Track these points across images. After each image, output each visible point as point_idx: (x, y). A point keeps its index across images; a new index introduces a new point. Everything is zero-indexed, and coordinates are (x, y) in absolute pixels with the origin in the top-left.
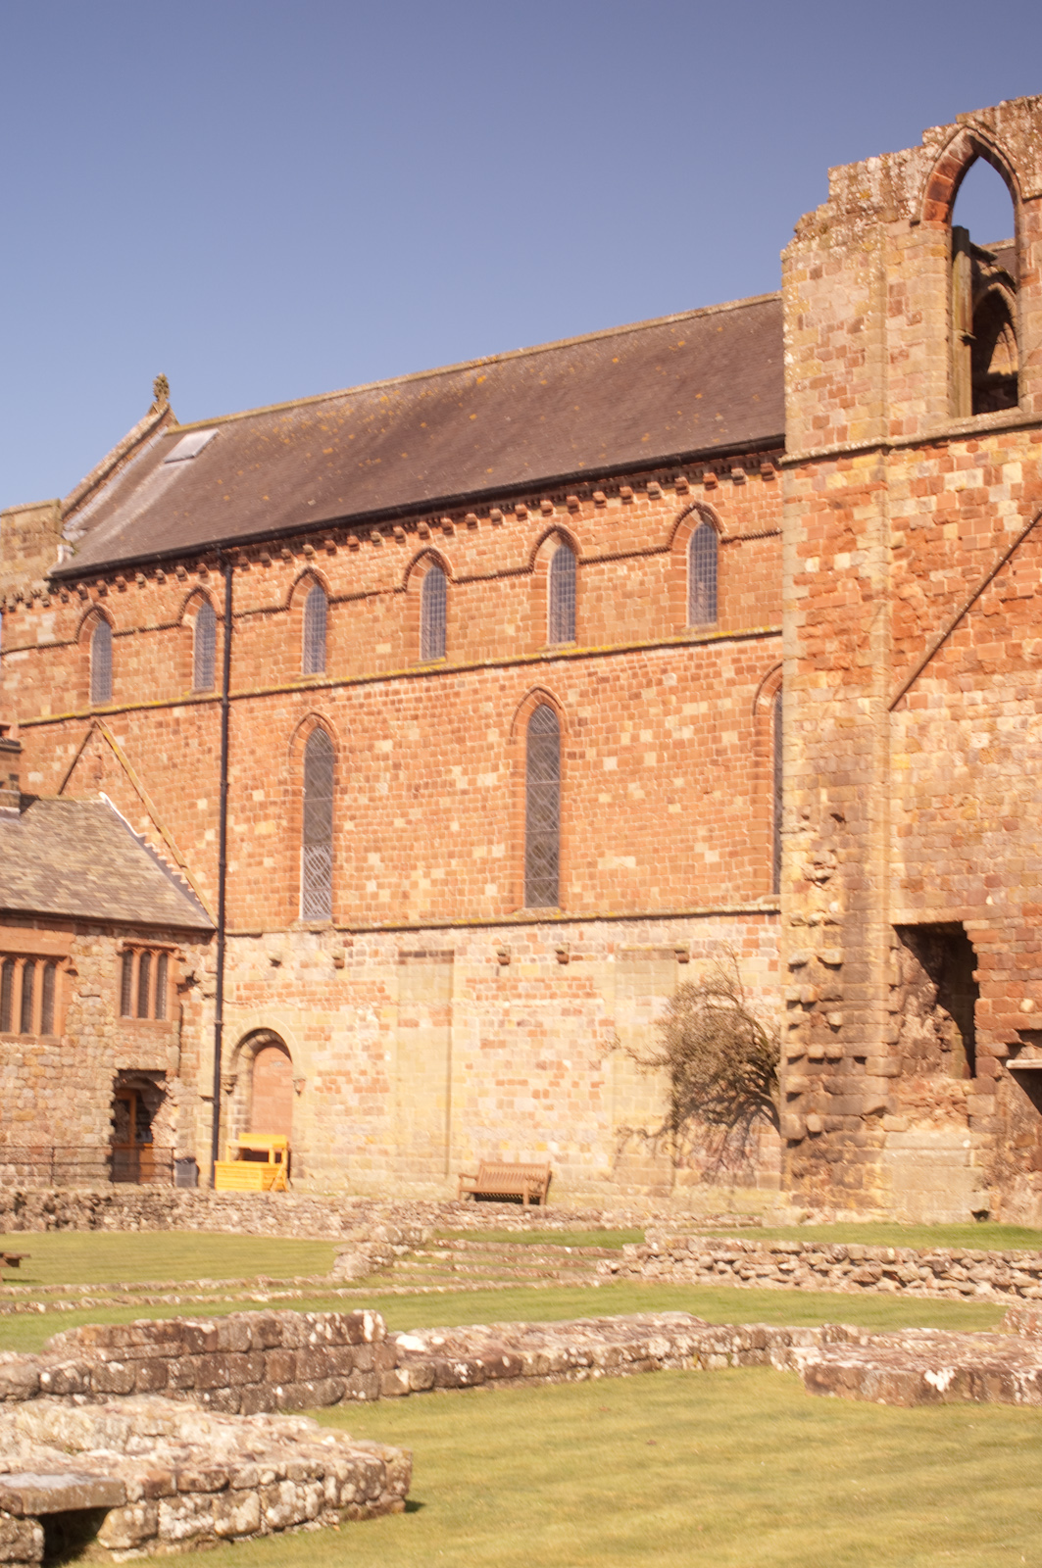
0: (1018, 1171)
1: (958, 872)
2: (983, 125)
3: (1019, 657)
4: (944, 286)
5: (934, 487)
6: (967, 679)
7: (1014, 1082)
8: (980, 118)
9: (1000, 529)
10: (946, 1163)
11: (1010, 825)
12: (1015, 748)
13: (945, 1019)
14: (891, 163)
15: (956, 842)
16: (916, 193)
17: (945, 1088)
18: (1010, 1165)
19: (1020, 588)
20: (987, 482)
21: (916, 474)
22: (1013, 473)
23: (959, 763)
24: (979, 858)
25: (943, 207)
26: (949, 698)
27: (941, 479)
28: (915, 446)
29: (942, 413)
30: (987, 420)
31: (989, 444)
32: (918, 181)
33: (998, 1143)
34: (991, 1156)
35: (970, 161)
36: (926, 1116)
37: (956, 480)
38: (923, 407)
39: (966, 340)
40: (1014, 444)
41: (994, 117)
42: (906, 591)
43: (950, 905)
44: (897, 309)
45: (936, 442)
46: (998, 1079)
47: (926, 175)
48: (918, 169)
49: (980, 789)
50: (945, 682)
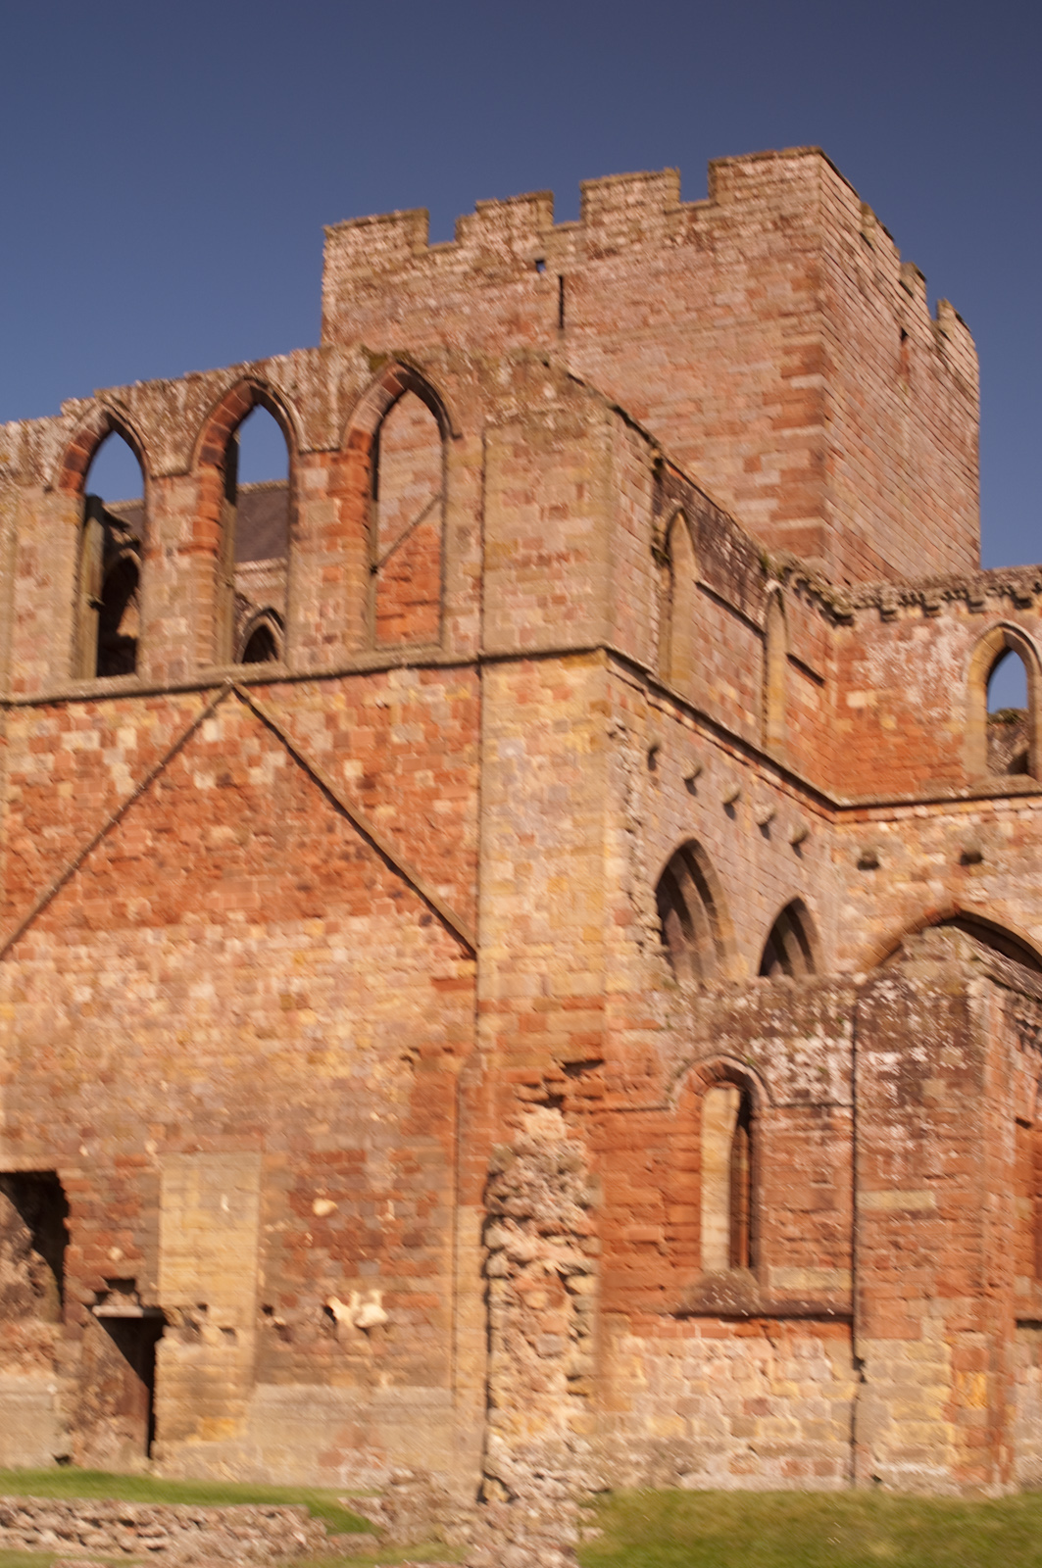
0: (101, 1415)
1: (56, 1122)
2: (120, 403)
3: (124, 916)
4: (73, 552)
5: (51, 745)
6: (73, 934)
7: (102, 1328)
8: (117, 395)
9: (111, 790)
10: (31, 1407)
11: (106, 1078)
12: (116, 1003)
13: (40, 1263)
14: (30, 429)
15: (55, 1092)
16: (52, 461)
17: (33, 1333)
18: (93, 1409)
19: (128, 848)
20: (103, 745)
21: (35, 732)
22: (128, 738)
23: (61, 1015)
24: (76, 1109)
25: (77, 476)
26: (54, 951)
27: (59, 738)
28: (36, 704)
29: (63, 674)
30: (107, 684)
31: (106, 709)
32: (55, 449)
33: (83, 1388)
34: (74, 1402)
35: (105, 435)
36: (14, 1360)
37: (73, 740)
38: (45, 667)
39: (93, 605)
40: (130, 710)
41: (129, 395)
42: (20, 845)
43: (46, 1153)
44: (27, 571)
45: (56, 703)
46: (84, 1325)
47: (62, 445)
48: (55, 437)
49: (80, 1042)
50: (52, 936)
